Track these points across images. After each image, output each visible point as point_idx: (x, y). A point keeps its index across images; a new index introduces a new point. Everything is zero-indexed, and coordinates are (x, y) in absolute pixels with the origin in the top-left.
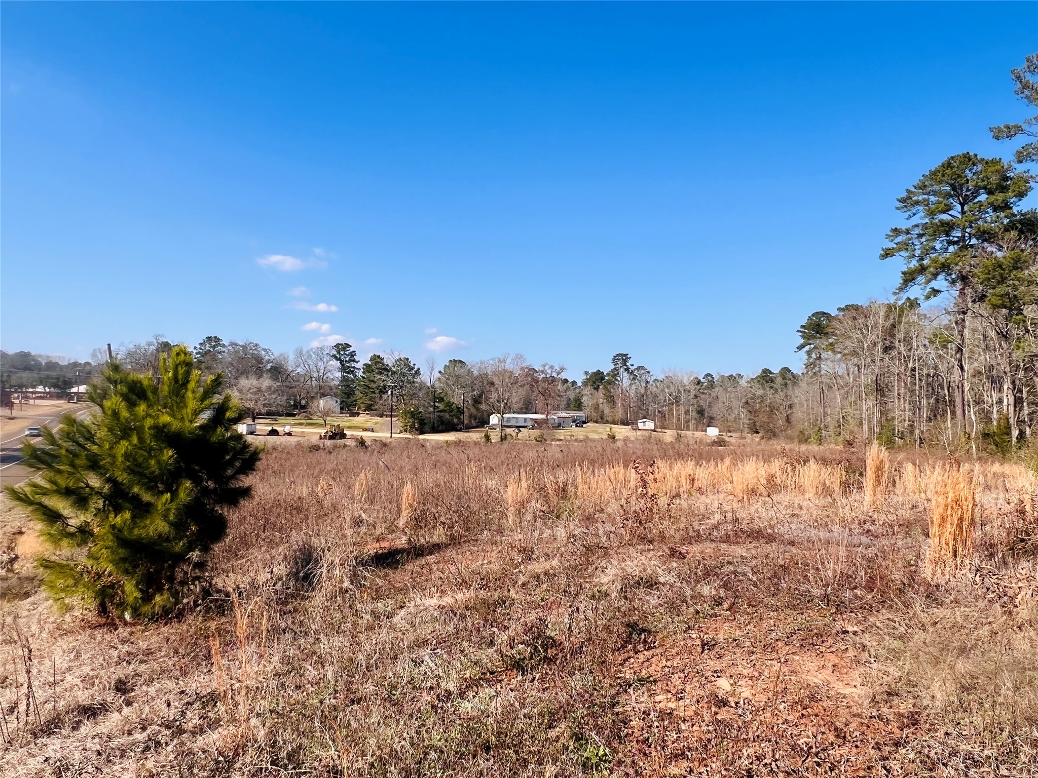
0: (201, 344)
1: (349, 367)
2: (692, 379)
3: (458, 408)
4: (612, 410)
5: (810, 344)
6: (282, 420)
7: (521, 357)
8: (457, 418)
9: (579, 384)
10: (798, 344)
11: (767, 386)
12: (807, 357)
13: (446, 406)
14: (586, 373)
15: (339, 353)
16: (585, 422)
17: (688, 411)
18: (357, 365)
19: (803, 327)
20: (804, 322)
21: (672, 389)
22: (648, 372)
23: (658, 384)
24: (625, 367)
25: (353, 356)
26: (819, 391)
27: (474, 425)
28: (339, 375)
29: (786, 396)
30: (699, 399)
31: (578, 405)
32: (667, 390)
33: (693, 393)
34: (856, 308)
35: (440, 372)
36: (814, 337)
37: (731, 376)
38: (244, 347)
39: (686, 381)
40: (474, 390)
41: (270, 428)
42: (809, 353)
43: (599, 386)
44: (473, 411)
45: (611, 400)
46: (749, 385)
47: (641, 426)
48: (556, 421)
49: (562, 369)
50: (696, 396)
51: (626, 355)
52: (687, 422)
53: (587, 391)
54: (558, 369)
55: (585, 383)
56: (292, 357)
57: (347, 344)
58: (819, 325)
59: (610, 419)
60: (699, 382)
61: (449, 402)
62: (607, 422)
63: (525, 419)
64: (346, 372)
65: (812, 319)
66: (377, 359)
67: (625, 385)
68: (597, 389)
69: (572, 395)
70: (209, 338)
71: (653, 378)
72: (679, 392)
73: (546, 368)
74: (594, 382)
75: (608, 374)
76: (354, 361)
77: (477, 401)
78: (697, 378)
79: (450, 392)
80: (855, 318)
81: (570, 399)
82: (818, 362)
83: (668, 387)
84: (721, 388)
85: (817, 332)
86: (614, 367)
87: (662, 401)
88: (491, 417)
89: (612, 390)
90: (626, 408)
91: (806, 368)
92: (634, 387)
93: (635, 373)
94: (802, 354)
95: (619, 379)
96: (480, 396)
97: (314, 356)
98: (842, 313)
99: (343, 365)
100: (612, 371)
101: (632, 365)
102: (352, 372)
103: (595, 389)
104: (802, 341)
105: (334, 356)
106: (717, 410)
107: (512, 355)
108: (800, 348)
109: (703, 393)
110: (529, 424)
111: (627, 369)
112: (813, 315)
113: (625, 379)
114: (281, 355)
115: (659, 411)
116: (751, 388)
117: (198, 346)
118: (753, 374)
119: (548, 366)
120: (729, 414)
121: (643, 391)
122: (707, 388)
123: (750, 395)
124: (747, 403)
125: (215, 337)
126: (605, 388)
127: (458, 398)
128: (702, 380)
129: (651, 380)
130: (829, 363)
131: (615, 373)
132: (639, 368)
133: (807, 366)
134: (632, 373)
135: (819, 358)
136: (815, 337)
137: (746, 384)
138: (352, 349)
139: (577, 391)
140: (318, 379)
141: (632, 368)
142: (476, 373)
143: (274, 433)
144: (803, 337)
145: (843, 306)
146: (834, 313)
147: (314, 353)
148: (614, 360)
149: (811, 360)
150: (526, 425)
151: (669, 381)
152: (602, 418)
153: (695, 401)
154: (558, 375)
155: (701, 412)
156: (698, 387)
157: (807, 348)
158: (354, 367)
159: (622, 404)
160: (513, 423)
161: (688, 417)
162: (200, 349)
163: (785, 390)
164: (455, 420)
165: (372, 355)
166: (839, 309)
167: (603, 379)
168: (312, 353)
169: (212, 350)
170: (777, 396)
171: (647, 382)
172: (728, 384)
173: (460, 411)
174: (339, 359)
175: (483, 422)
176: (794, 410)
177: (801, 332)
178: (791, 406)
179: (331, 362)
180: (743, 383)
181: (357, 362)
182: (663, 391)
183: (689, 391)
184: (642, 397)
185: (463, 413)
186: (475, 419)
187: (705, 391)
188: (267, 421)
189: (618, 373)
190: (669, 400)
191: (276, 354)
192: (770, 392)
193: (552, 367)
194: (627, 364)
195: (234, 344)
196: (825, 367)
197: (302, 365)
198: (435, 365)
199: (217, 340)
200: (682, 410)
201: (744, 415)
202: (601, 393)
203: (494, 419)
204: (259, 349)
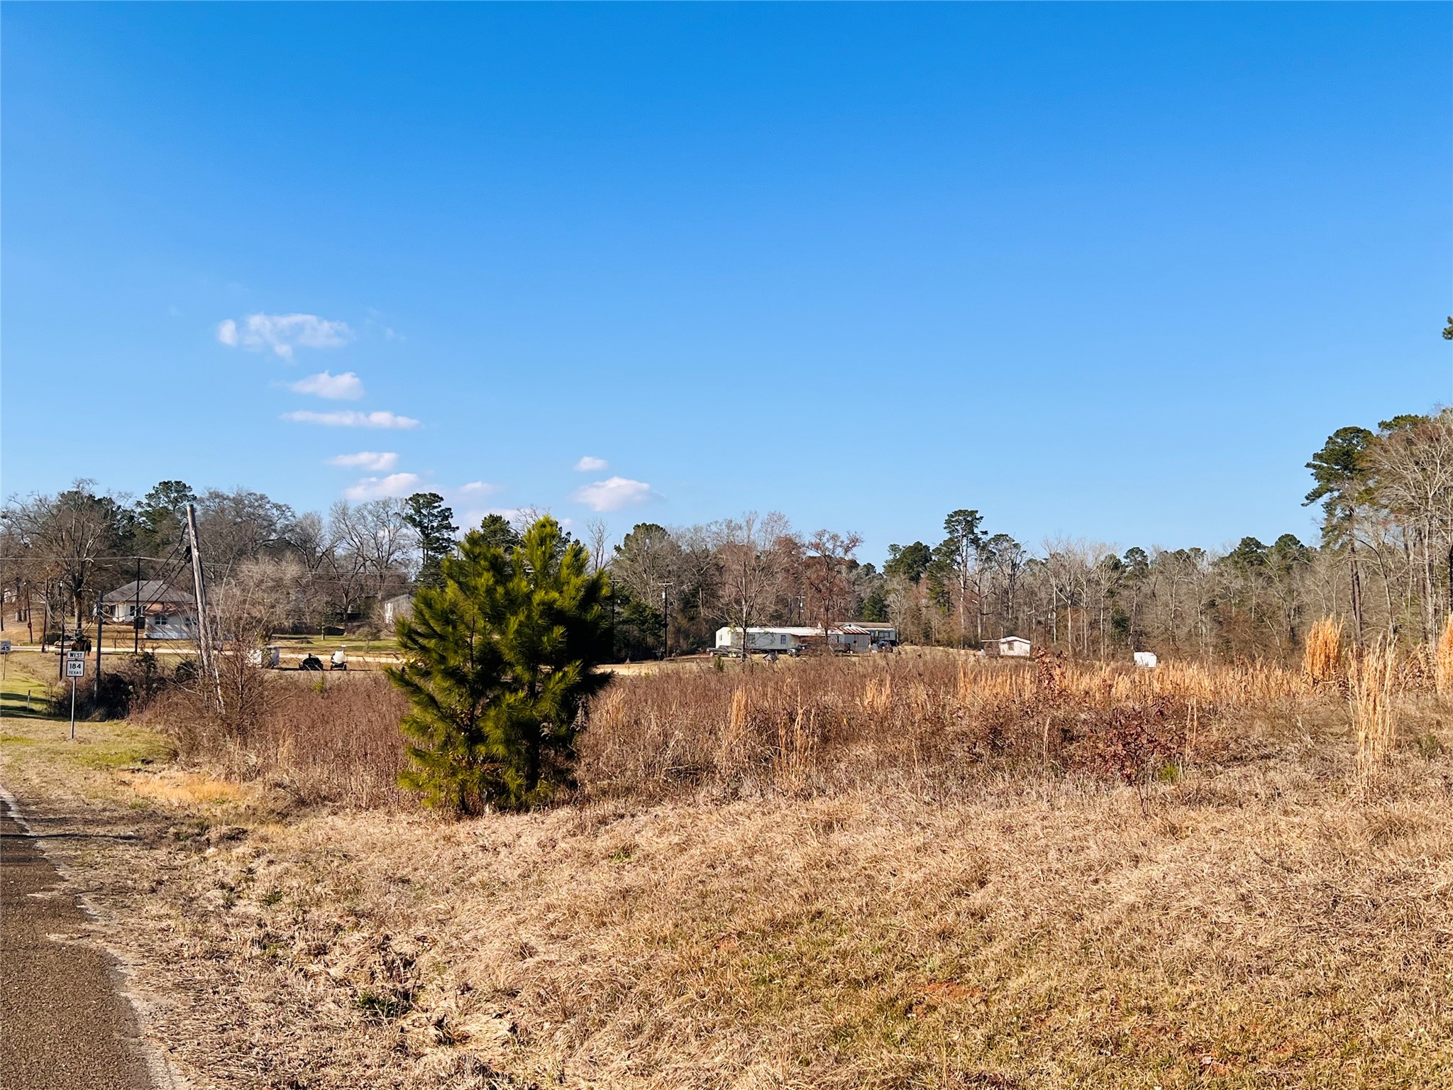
0: (150, 496)
1: (438, 539)
2: (1102, 558)
3: (656, 616)
4: (947, 620)
5: (1331, 490)
6: (319, 641)
7: (780, 518)
8: (654, 634)
9: (880, 570)
10: (1310, 491)
11: (1251, 572)
12: (1325, 515)
13: (634, 613)
14: (894, 548)
15: (418, 512)
16: (893, 643)
17: (1097, 621)
18: (453, 536)
19: (1316, 456)
20: (1320, 447)
21: (1064, 578)
22: (1016, 546)
23: (1036, 569)
24: (971, 536)
25: (446, 518)
26: (1349, 580)
27: (685, 647)
28: (417, 555)
29: (1291, 591)
30: (1117, 598)
31: (880, 611)
32: (1053, 581)
33: (1105, 585)
34: (1414, 421)
35: (618, 549)
36: (1338, 477)
37: (1181, 552)
38: (238, 501)
39: (1090, 563)
40: (682, 583)
41: (305, 656)
42: (1329, 508)
43: (918, 573)
44: (683, 622)
45: (943, 598)
46: (1216, 570)
47: (1004, 649)
48: (842, 640)
49: (855, 542)
50: (1111, 593)
51: (973, 513)
52: (1095, 642)
53: (896, 583)
54: (846, 542)
55: (891, 568)
56: (327, 520)
57: (435, 495)
58: (1348, 454)
59: (942, 636)
60: (1117, 565)
61: (639, 605)
62: (938, 643)
63: (783, 636)
64: (433, 549)
65: (1334, 443)
66: (494, 523)
67: (970, 571)
68: (916, 579)
69: (866, 592)
70: (166, 485)
71: (1027, 557)
72: (1078, 583)
73: (825, 539)
74: (910, 566)
75: (937, 550)
76: (448, 527)
77: (688, 603)
78: (1112, 557)
79: (638, 587)
80: (1410, 442)
81: (862, 600)
82: (1346, 524)
83: (1057, 575)
84: (1161, 578)
85: (1346, 468)
86: (949, 536)
87: (1045, 602)
88: (718, 633)
89: (946, 582)
90: (974, 615)
91: (1324, 536)
92: (988, 575)
93: (991, 547)
94: (1317, 509)
95: (959, 559)
96: (694, 593)
97: (370, 518)
98: (1387, 433)
99: (427, 536)
100: (946, 543)
101: (986, 533)
102: (444, 550)
103: (912, 579)
104: (1316, 484)
105: (410, 519)
106: (1154, 618)
107: (763, 516)
108: (1314, 496)
109: (1126, 587)
110: (791, 645)
111: (975, 541)
112: (1337, 434)
113: (971, 560)
114: (306, 517)
115: (1039, 622)
116: (1221, 575)
117: (145, 501)
118: (1225, 548)
119: (827, 536)
120: (1178, 627)
121: (1006, 583)
122: (1133, 575)
123: (1218, 590)
124: (1212, 604)
125: (178, 483)
126: (932, 577)
127: (655, 596)
128: (1123, 561)
129: (1021, 560)
130: (1367, 525)
131: (951, 548)
132: (999, 538)
133: (1326, 532)
134: (983, 548)
135: (1349, 517)
136: (1341, 477)
137: (1211, 569)
138: (444, 505)
139: (877, 583)
140: (378, 562)
141: (985, 538)
142: (685, 548)
143: (312, 664)
144: (1318, 477)
145: (1389, 419)
146: (1375, 431)
147: (370, 512)
148: (948, 522)
149: (1335, 521)
150: (783, 647)
151: (1057, 564)
152: (927, 636)
153: (1109, 602)
154: (846, 551)
155: (1121, 623)
156: (1115, 575)
157: (1326, 498)
158: (449, 540)
159: (967, 609)
160: (762, 643)
161: (1096, 633)
162: (149, 505)
163: (1286, 581)
164: (650, 640)
165: (487, 515)
166: (1383, 425)
167: (927, 559)
168: (366, 513)
169: (171, 507)
170: (1271, 591)
171: (1014, 566)
172: (1175, 568)
173: (659, 621)
174: (420, 524)
175: (703, 642)
176: (1305, 617)
177: (1314, 467)
178: (1299, 610)
179: (404, 531)
180: (1204, 565)
181: (454, 530)
182: (1045, 582)
183: (1098, 583)
184: (1003, 596)
185: (666, 626)
186: (687, 637)
187: (1131, 583)
188: (292, 643)
189: (958, 548)
190: (1059, 600)
191: (299, 515)
192: (1256, 584)
193: (834, 538)
194: (976, 531)
195: (215, 495)
196: (1363, 535)
197: (348, 537)
198: (605, 535)
199: (181, 487)
200: (1085, 619)
201: (1206, 628)
202: (923, 588)
203: (724, 637)
204: (268, 506)
